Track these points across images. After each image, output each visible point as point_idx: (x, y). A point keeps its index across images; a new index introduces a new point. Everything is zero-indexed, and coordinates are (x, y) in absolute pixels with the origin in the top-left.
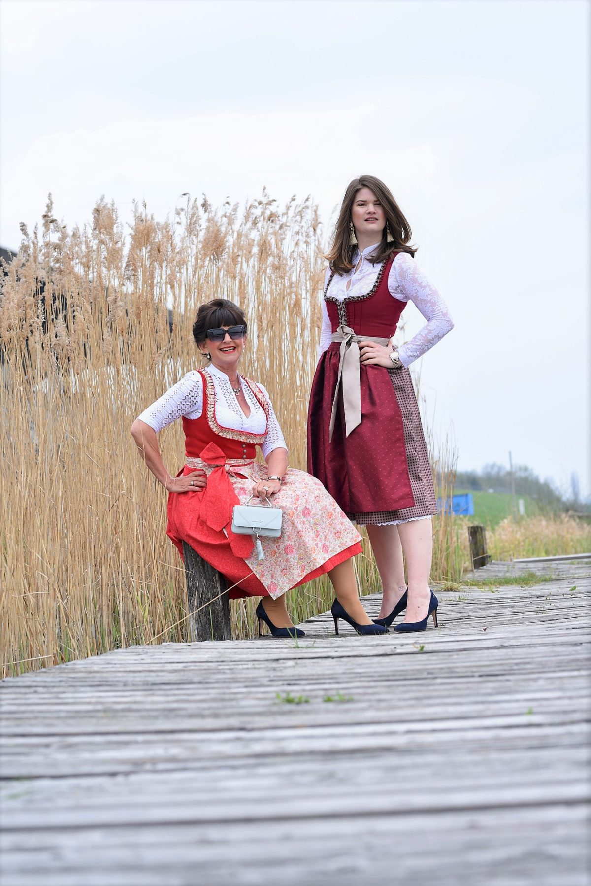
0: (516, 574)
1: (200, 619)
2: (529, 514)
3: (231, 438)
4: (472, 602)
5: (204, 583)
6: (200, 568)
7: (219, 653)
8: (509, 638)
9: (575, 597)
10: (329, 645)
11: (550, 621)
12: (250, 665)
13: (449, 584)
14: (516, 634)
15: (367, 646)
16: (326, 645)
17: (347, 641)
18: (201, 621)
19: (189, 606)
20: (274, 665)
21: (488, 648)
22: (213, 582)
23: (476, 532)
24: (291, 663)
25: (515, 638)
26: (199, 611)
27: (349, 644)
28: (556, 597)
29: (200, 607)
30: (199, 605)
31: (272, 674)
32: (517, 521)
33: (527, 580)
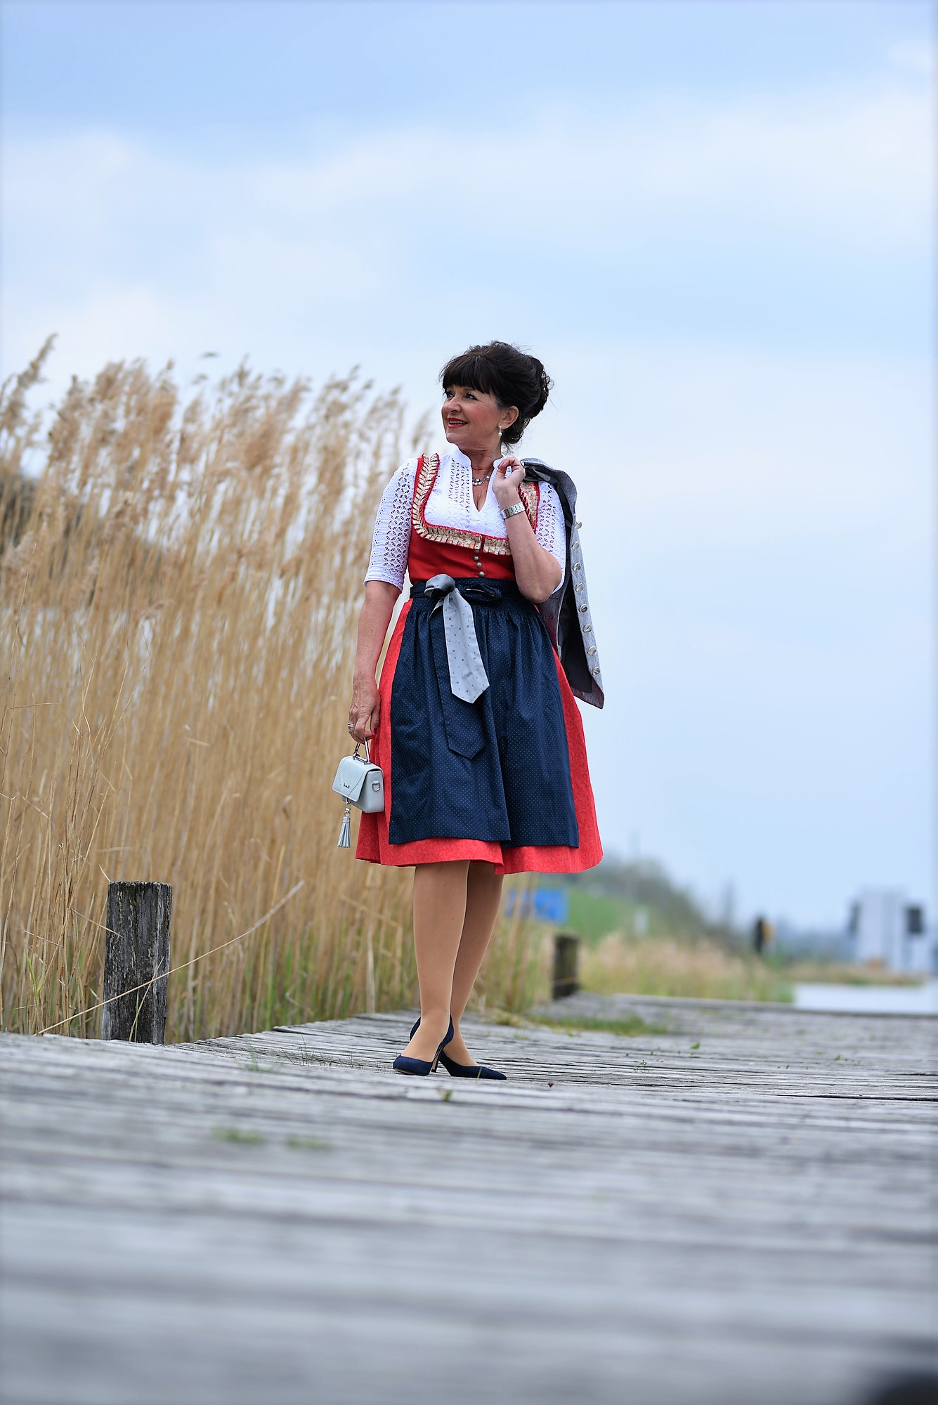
0: (613, 1016)
1: (119, 1010)
2: (653, 933)
3: (444, 541)
4: (535, 1043)
5: (132, 955)
6: (129, 931)
7: (132, 1060)
8: (582, 1101)
9: (695, 1057)
10: (304, 1073)
11: (651, 1086)
12: (178, 1084)
13: (505, 1016)
14: (595, 1097)
15: (362, 1082)
16: (299, 1073)
17: (332, 1071)
18: (119, 1014)
19: (105, 989)
20: (216, 1089)
21: (548, 1109)
22: (147, 957)
23: (565, 946)
24: (241, 1090)
25: (593, 1101)
26: (118, 999)
27: (335, 1075)
28: (667, 1054)
29: (122, 992)
30: (119, 989)
31: (211, 1101)
32: (631, 940)
33: (629, 1026)
